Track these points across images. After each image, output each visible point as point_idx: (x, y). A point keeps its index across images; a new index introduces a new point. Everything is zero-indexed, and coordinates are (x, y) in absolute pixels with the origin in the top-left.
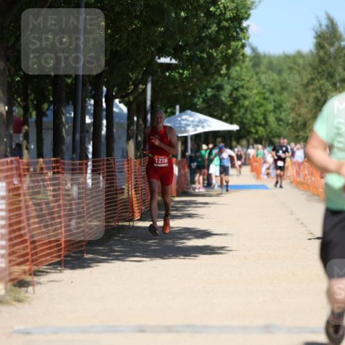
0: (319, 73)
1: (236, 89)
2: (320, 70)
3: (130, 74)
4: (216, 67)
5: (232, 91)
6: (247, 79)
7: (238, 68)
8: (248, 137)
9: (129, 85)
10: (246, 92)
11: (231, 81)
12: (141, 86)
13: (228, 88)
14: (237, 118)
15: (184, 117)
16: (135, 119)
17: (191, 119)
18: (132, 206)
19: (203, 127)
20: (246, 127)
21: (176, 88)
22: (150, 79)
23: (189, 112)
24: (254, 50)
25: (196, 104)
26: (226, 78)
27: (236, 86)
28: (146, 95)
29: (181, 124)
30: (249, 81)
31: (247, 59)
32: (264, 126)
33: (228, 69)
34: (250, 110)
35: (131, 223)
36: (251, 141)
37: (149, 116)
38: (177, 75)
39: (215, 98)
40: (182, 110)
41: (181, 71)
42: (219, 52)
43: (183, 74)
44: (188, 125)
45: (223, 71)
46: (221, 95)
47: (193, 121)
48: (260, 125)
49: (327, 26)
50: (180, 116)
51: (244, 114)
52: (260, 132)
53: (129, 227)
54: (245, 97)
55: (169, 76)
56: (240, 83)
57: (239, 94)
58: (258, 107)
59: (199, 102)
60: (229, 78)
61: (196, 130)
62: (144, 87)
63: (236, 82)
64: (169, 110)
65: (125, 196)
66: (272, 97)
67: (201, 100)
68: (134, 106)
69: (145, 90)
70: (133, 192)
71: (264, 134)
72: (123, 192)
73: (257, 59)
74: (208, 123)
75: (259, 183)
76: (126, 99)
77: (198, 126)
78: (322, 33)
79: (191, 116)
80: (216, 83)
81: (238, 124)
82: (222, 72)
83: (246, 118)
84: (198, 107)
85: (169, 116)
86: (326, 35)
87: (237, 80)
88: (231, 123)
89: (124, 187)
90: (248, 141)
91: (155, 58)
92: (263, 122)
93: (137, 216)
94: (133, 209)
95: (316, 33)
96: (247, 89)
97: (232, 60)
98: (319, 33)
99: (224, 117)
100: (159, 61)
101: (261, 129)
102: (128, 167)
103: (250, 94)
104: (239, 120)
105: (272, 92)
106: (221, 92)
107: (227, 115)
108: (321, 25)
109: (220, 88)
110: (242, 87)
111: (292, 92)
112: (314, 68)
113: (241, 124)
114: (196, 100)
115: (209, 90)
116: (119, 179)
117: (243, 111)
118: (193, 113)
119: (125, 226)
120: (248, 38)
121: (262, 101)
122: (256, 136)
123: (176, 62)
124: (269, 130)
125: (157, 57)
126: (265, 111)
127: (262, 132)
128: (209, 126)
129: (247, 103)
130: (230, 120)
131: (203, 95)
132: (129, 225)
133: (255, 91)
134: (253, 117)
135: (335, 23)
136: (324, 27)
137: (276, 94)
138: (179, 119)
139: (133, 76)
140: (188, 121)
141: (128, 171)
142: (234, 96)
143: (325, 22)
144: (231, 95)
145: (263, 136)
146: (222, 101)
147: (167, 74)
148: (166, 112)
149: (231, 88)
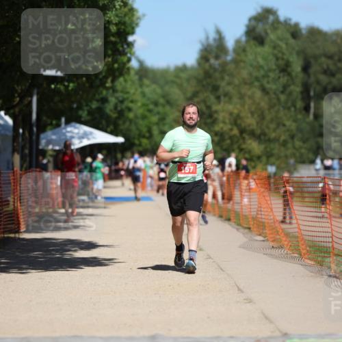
0: (203, 86)
1: (122, 102)
2: (205, 83)
3: (16, 86)
4: (101, 80)
5: (117, 104)
6: (132, 91)
7: (122, 80)
8: (133, 150)
9: (14, 97)
10: (131, 105)
11: (116, 94)
13: (113, 100)
14: (122, 130)
15: (69, 129)
16: (21, 131)
17: (76, 131)
18: (18, 218)
19: (88, 139)
22: (35, 91)
23: (73, 124)
25: (81, 117)
26: (111, 91)
27: (121, 99)
28: (31, 107)
29: (66, 136)
30: (134, 94)
31: (132, 72)
32: (148, 138)
33: (113, 81)
34: (135, 122)
35: (17, 235)
37: (35, 129)
38: (62, 88)
39: (100, 110)
40: (68, 122)
41: (66, 84)
43: (68, 86)
44: (73, 137)
45: (108, 84)
46: (105, 107)
47: (78, 133)
48: (144, 137)
49: (215, 40)
50: (65, 128)
51: (128, 126)
52: (143, 144)
53: (14, 239)
54: (130, 110)
55: (55, 88)
56: (125, 96)
57: (124, 106)
59: (84, 114)
60: (113, 91)
61: (81, 143)
62: (29, 99)
63: (121, 94)
64: (54, 122)
65: (11, 207)
66: (156, 110)
67: (86, 112)
68: (20, 118)
69: (30, 102)
70: (19, 204)
71: (149, 146)
72: (8, 204)
73: (144, 72)
74: (94, 135)
75: (144, 195)
76: (12, 111)
77: (83, 138)
79: (76, 128)
80: (101, 96)
83: (131, 131)
84: (83, 119)
85: (54, 128)
87: (122, 92)
88: (117, 135)
89: (9, 198)
92: (147, 135)
93: (23, 228)
94: (19, 221)
96: (132, 102)
97: (117, 74)
99: (109, 130)
101: (145, 141)
102: (14, 179)
103: (135, 107)
104: (124, 132)
105: (156, 104)
106: (106, 105)
107: (112, 127)
109: (104, 100)
110: (127, 99)
112: (199, 81)
113: (124, 136)
114: (80, 113)
115: (94, 102)
116: (4, 191)
117: (128, 123)
119: (12, 238)
120: (134, 53)
121: (147, 114)
122: (141, 149)
123: (62, 75)
124: (153, 143)
126: (149, 123)
127: (146, 144)
128: (94, 138)
129: (131, 115)
130: (115, 133)
131: (88, 108)
132: (15, 237)
133: (139, 104)
134: (138, 129)
135: (223, 35)
136: (211, 41)
137: (160, 106)
138: (64, 131)
139: (19, 89)
140: (73, 133)
141: (14, 183)
142: (119, 109)
143: (212, 35)
144: (116, 108)
145: (147, 149)
146: (107, 114)
147: (53, 86)
148: (51, 124)
149: (116, 101)
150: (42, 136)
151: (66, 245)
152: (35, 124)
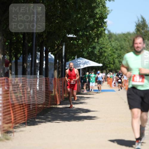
1: (101, 48)
3: (56, 41)
4: (92, 38)
5: (99, 49)
6: (106, 44)
7: (102, 39)
8: (106, 69)
9: (55, 46)
11: (99, 45)
12: (60, 47)
13: (98, 48)
14: (101, 61)
15: (79, 60)
16: (58, 61)
17: (82, 61)
18: (56, 98)
19: (87, 64)
20: (106, 64)
21: (75, 48)
23: (81, 58)
24: (109, 31)
26: (97, 44)
27: (101, 47)
28: (62, 51)
29: (77, 63)
30: (107, 45)
31: (106, 36)
32: (113, 64)
33: (98, 40)
34: (108, 58)
35: (56, 106)
36: (108, 71)
37: (64, 60)
38: (76, 42)
39: (92, 52)
40: (78, 58)
41: (77, 41)
42: (94, 32)
43: (79, 41)
44: (81, 64)
46: (95, 51)
48: (111, 64)
49: (141, 21)
51: (104, 59)
52: (111, 67)
53: (55, 108)
54: (105, 52)
56: (103, 46)
57: (103, 50)
58: (111, 56)
60: (98, 44)
61: (84, 66)
62: (62, 47)
63: (101, 45)
64: (72, 57)
66: (117, 52)
67: (86, 53)
69: (62, 49)
70: (57, 93)
71: (113, 68)
72: (52, 93)
73: (111, 36)
74: (89, 63)
75: (111, 89)
76: (54, 52)
77: (85, 64)
78: (139, 24)
80: (93, 46)
81: (102, 64)
82: (95, 41)
83: (106, 61)
84: (85, 56)
85: (72, 60)
86: (141, 25)
87: (102, 44)
88: (99, 63)
89: (53, 90)
90: (106, 71)
91: (66, 35)
92: (113, 63)
93: (58, 103)
94: (57, 100)
95: (137, 24)
96: (106, 49)
97: (99, 36)
98: (138, 24)
99: (96, 61)
100: (68, 36)
101: (112, 65)
102: (55, 82)
103: (107, 51)
104: (102, 62)
105: (117, 50)
107: (97, 59)
108: (139, 21)
109: (94, 48)
110: (104, 47)
111: (125, 49)
113: (103, 64)
114: (84, 53)
115: (90, 49)
116: (50, 87)
117: (104, 58)
118: (83, 59)
120: (107, 26)
121: (113, 54)
122: (110, 69)
123: (76, 37)
124: (115, 66)
125: (67, 34)
126: (114, 58)
127: (112, 67)
128: (90, 64)
129: (106, 54)
131: (87, 51)
133: (109, 49)
134: (109, 60)
135: (145, 19)
137: (118, 50)
138: (77, 61)
140: (80, 62)
142: (101, 51)
143: (141, 19)
144: (99, 51)
145: (113, 69)
146: (95, 53)
147: (72, 42)
148: (71, 58)
149: (99, 48)
150: (67, 63)
151: (77, 111)
152: (64, 58)
